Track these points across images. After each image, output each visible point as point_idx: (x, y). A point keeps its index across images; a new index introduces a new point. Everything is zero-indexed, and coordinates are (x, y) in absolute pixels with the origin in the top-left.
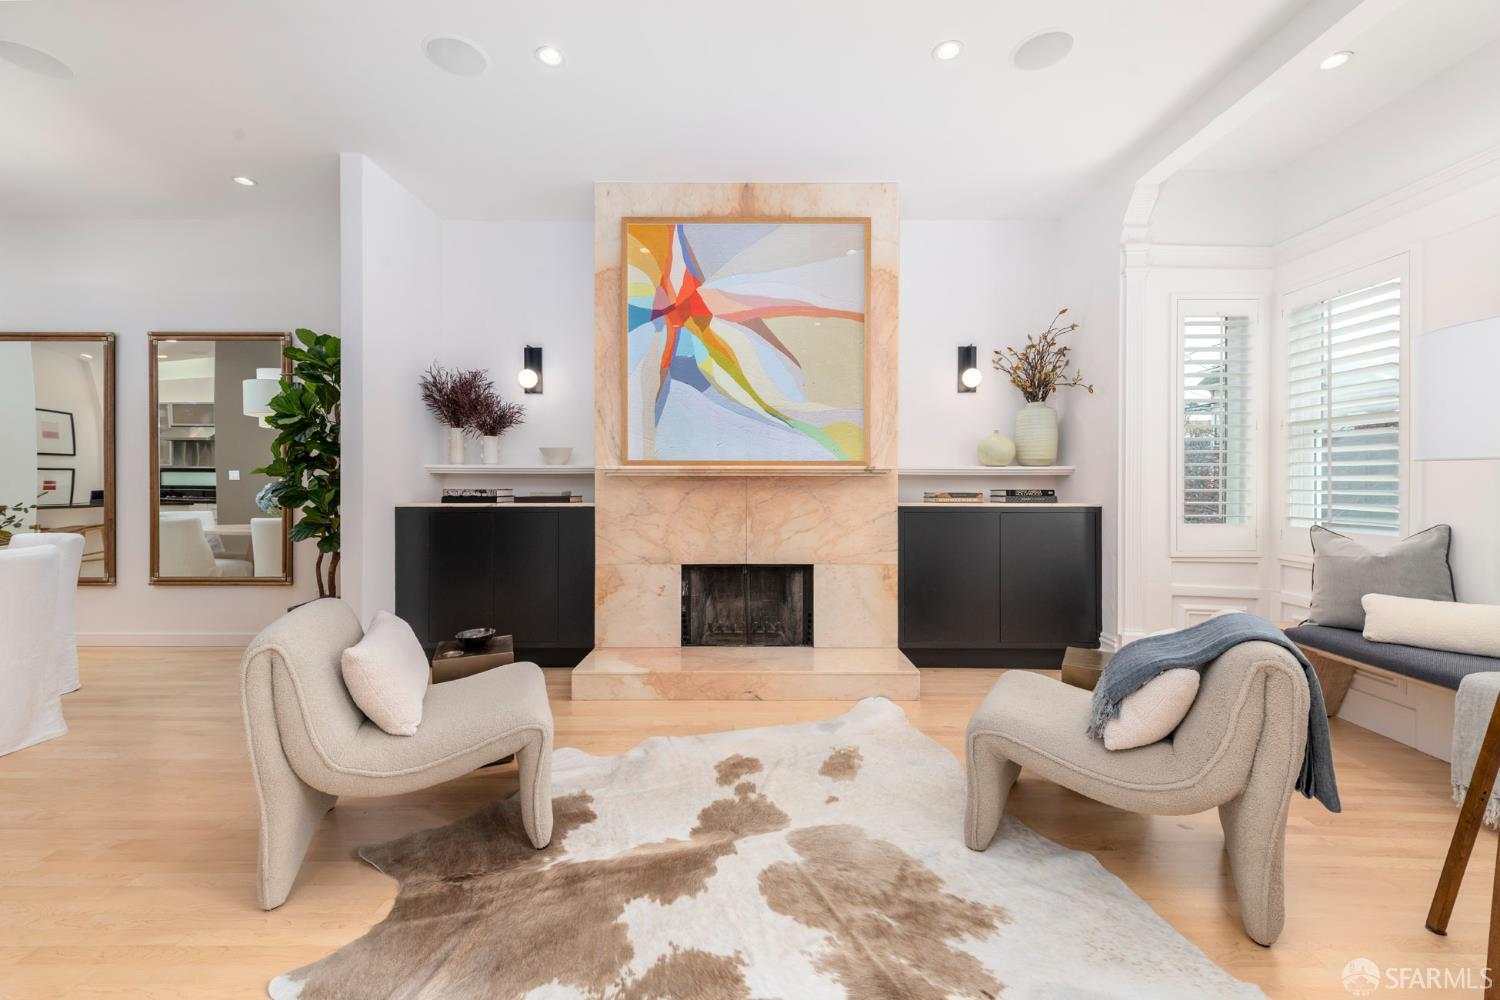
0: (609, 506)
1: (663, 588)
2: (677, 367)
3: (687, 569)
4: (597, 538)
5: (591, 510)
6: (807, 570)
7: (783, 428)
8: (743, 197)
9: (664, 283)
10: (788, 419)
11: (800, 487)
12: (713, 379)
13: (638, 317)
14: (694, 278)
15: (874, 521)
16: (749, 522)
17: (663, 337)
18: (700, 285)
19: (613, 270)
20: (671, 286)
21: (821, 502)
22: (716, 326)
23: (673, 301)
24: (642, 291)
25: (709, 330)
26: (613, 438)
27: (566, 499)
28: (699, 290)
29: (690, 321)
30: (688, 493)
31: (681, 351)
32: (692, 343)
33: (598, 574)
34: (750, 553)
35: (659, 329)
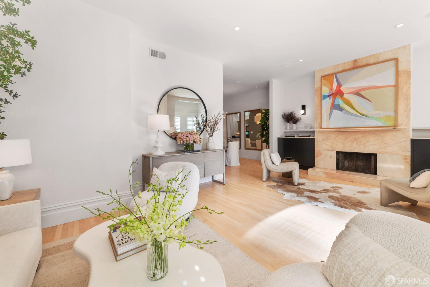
0: (318, 138)
1: (331, 156)
2: (335, 107)
3: (338, 153)
4: (315, 145)
5: (314, 138)
6: (375, 155)
7: (366, 118)
8: (354, 63)
9: (331, 89)
10: (368, 116)
11: (373, 133)
12: (345, 108)
13: (325, 97)
14: (339, 85)
15: (400, 143)
16: (356, 142)
18: (341, 87)
19: (319, 88)
20: (333, 89)
21: (380, 137)
22: (345, 96)
23: (333, 92)
24: (326, 91)
25: (343, 97)
26: (319, 123)
27: (309, 136)
28: (341, 88)
29: (338, 96)
30: (338, 135)
31: (336, 103)
32: (339, 101)
33: (316, 152)
34: (356, 150)
35: (330, 99)
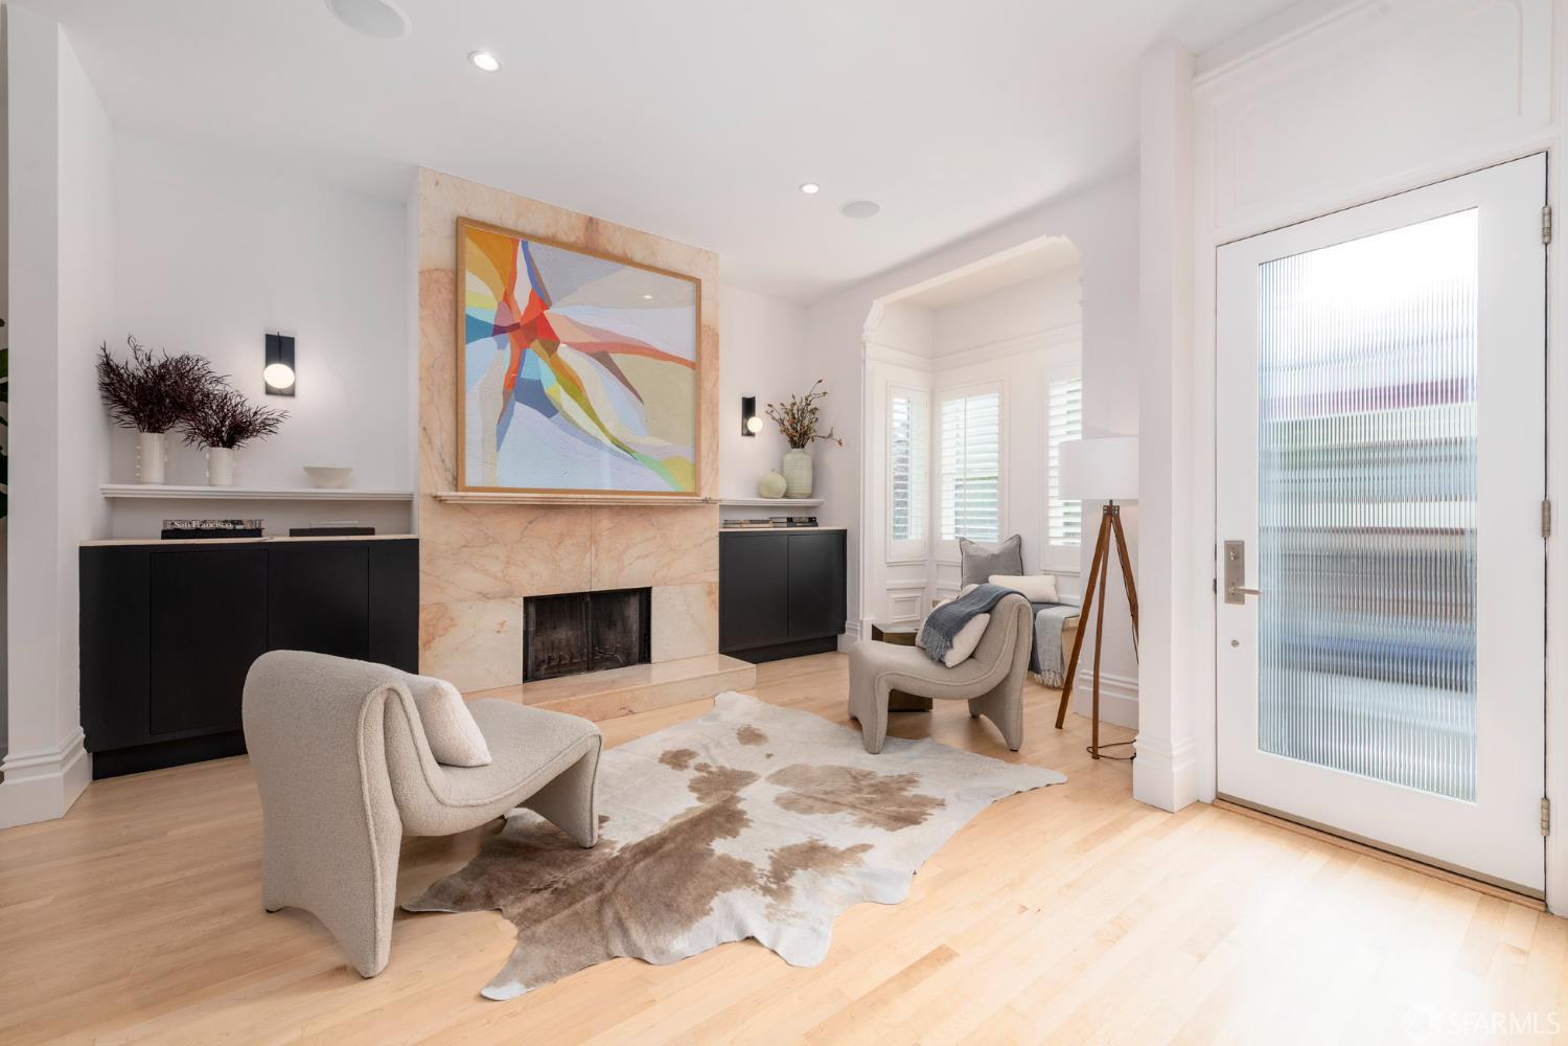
0: (431, 532)
1: (502, 624)
2: (521, 390)
3: (527, 600)
4: (421, 575)
5: (416, 542)
6: (645, 594)
7: (628, 459)
8: (587, 229)
9: (507, 299)
10: (633, 452)
11: (641, 515)
12: (561, 406)
13: (477, 329)
14: (540, 300)
15: (701, 545)
16: (593, 548)
17: (506, 355)
18: (546, 307)
19: (443, 271)
20: (515, 302)
21: (658, 529)
22: (563, 351)
23: (517, 320)
24: (482, 301)
25: (557, 356)
26: (443, 461)
28: (545, 312)
29: (536, 344)
30: (531, 522)
31: (527, 373)
32: (537, 367)
33: (423, 616)
34: (595, 580)
35: (501, 347)
